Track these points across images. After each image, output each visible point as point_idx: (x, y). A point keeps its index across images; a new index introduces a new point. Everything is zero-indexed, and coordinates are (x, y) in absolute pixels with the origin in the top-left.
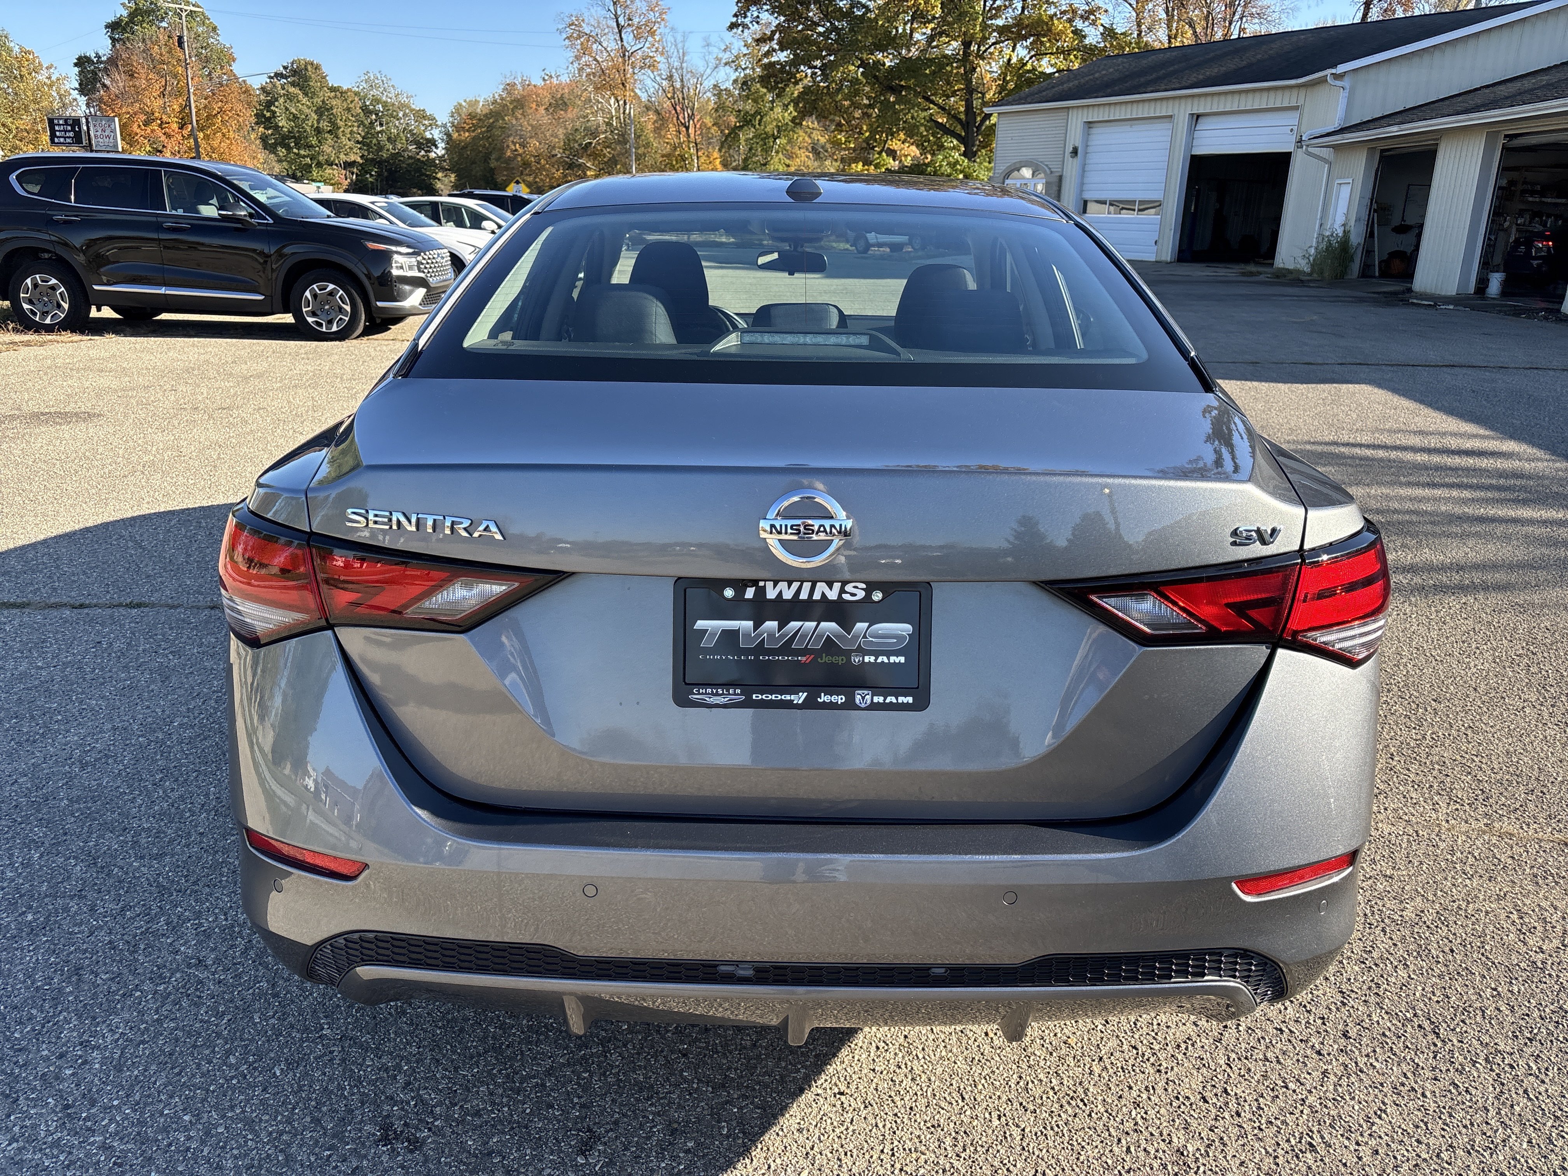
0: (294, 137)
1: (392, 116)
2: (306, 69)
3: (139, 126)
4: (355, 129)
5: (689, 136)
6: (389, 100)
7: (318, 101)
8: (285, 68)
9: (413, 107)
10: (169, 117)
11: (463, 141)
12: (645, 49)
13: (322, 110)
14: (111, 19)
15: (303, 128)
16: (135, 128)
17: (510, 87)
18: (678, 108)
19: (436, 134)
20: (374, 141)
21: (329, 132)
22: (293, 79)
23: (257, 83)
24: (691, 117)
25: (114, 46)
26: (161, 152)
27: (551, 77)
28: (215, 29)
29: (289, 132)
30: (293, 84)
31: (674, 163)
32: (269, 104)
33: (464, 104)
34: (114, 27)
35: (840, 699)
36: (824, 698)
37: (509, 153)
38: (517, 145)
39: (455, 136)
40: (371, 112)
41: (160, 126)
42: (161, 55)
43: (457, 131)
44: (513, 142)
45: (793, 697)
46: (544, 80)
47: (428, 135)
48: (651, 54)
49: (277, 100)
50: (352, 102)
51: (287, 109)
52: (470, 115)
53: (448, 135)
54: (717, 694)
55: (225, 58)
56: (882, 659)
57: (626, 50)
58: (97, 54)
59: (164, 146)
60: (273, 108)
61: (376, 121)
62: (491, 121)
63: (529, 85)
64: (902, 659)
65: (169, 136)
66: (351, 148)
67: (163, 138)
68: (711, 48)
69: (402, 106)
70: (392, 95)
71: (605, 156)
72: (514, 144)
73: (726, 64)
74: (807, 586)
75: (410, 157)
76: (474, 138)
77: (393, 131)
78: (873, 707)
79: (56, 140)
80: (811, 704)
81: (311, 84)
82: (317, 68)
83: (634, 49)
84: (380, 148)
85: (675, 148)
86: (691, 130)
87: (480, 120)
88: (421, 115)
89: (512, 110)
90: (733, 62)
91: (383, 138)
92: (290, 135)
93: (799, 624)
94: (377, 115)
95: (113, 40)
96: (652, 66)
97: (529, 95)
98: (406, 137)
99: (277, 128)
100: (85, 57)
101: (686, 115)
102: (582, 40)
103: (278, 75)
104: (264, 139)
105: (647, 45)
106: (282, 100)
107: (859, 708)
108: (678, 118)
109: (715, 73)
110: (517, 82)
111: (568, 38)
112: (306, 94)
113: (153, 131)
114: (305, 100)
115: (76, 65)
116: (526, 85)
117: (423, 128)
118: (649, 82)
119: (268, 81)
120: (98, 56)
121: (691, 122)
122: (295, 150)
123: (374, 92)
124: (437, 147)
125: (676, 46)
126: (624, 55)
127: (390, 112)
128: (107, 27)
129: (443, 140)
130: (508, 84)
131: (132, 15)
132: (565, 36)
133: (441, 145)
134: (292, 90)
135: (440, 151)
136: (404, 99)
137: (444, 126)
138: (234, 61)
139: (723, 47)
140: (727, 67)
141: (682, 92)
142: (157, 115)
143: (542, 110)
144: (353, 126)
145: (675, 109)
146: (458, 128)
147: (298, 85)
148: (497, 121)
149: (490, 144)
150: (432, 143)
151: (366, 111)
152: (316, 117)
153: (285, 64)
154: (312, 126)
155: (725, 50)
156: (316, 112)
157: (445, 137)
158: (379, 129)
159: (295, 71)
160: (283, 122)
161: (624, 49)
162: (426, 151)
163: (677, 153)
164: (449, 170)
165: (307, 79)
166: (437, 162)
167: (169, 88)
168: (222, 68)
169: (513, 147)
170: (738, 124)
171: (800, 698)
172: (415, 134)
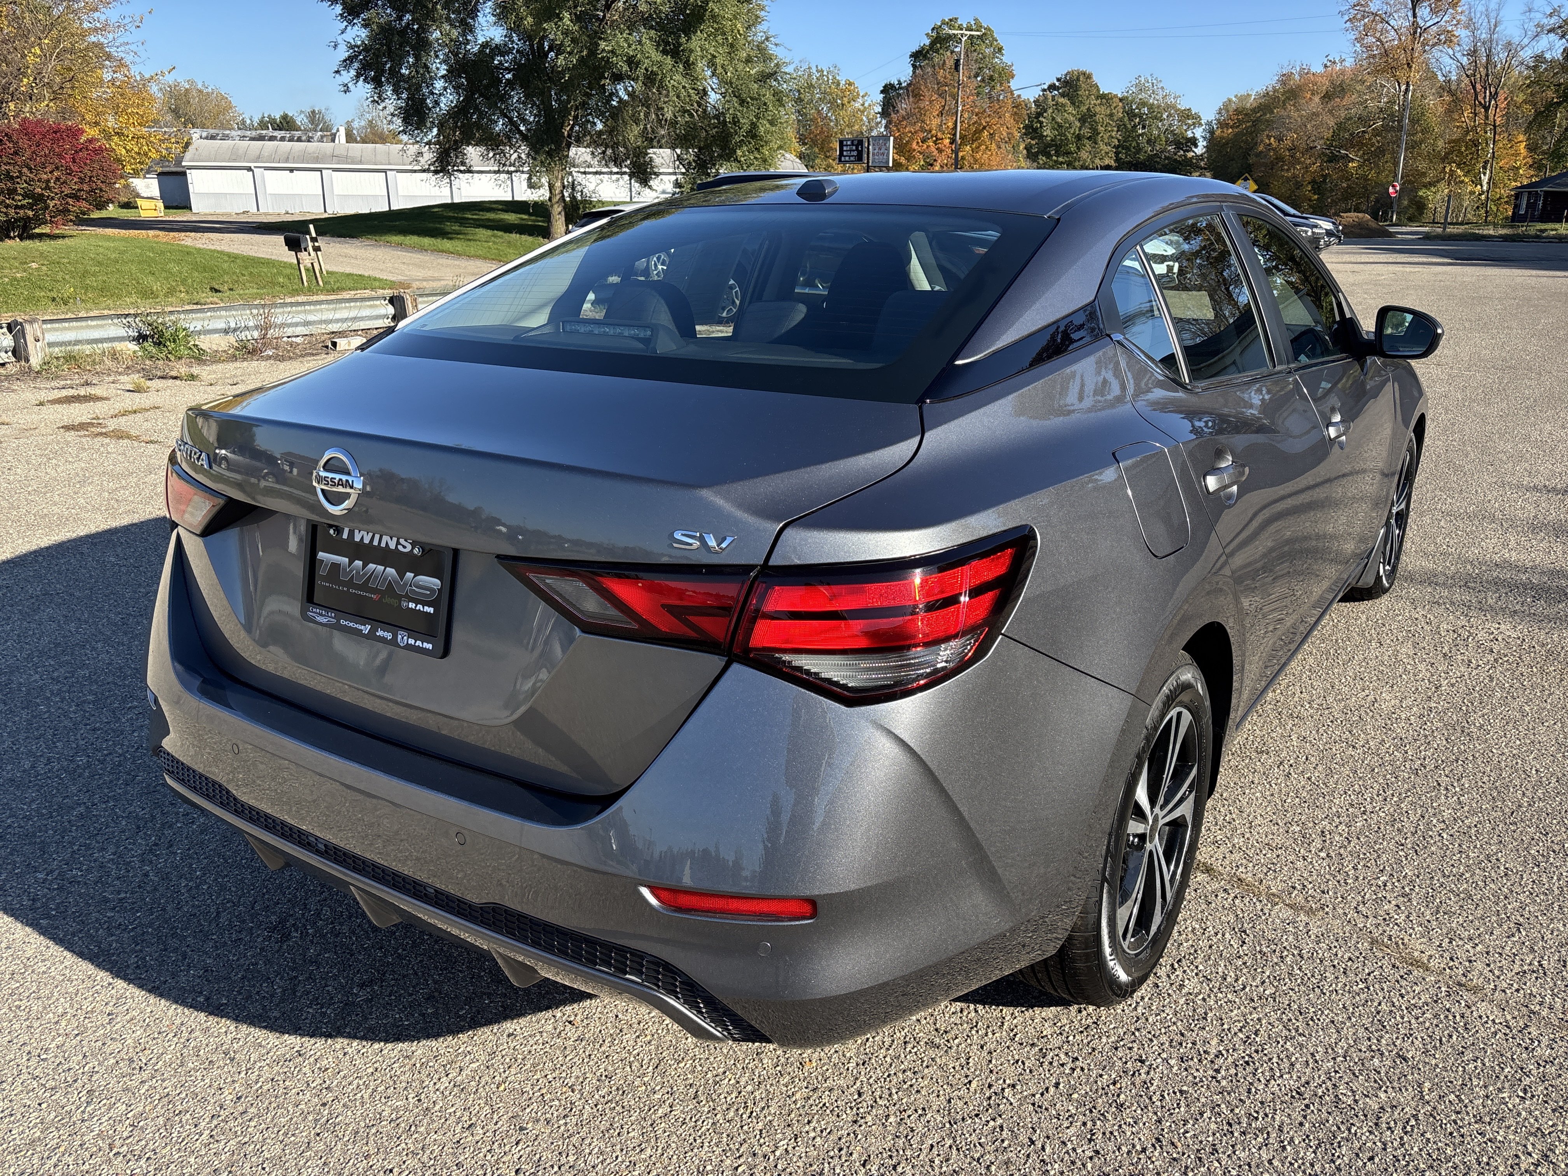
0: (1056, 145)
1: (1156, 118)
2: (1078, 79)
3: (918, 143)
4: (1114, 134)
5: (1487, 118)
6: (1156, 102)
7: (1084, 109)
8: (1058, 80)
9: (1179, 107)
10: (943, 134)
11: (1224, 138)
12: (1442, 23)
13: (1086, 118)
14: (915, 48)
15: (1065, 135)
16: (914, 145)
17: (1285, 79)
18: (1478, 87)
19: (1199, 133)
20: (1134, 144)
21: (1089, 138)
22: (1064, 89)
23: (1030, 95)
24: (1494, 96)
25: (914, 72)
26: (932, 165)
27: (1334, 62)
28: (1000, 50)
29: (1052, 140)
30: (1063, 95)
31: (1463, 149)
32: (1039, 115)
33: (1234, 99)
34: (918, 56)
35: (389, 636)
36: (380, 633)
37: (1261, 148)
38: (1272, 139)
39: (1218, 132)
40: (1135, 116)
41: (935, 142)
42: (945, 78)
43: (1222, 128)
44: (1268, 136)
45: (363, 627)
46: (1326, 66)
47: (1190, 134)
48: (1450, 28)
49: (1045, 111)
50: (1115, 108)
51: (1053, 119)
52: (1236, 110)
53: (1212, 132)
54: (321, 615)
55: (1005, 74)
56: (419, 607)
57: (1418, 26)
58: (899, 81)
59: (935, 160)
60: (1041, 119)
61: (1139, 124)
62: (1259, 115)
63: (1307, 73)
64: (431, 610)
65: (940, 151)
66: (1107, 153)
67: (936, 153)
68: (1532, 15)
69: (1169, 107)
70: (1160, 97)
71: (1373, 145)
72: (1269, 137)
73: (1550, 31)
74: (377, 537)
75: (1166, 158)
76: (1236, 135)
77: (1156, 132)
78: (408, 647)
79: (843, 159)
80: (371, 636)
81: (1079, 93)
82: (1089, 77)
83: (1428, 24)
84: (1139, 150)
85: (1467, 132)
86: (1491, 111)
87: (1246, 115)
88: (1187, 116)
89: (1284, 102)
90: (1560, 27)
91: (1143, 140)
92: (1053, 143)
93: (375, 566)
94: (1141, 117)
95: (914, 66)
96: (1449, 41)
97: (1307, 85)
98: (1167, 138)
99: (1042, 136)
100: (890, 84)
101: (1488, 94)
102: (1366, 20)
103: (1052, 87)
104: (1028, 148)
105: (1446, 18)
106: (1050, 111)
107: (399, 646)
108: (1476, 98)
109: (1534, 43)
110: (1294, 72)
111: (1350, 20)
112: (1073, 103)
113: (928, 147)
114: (1071, 109)
115: (882, 92)
116: (1305, 73)
117: (1185, 128)
118: (1447, 60)
119: (1041, 93)
120: (900, 83)
121: (1493, 102)
122: (1054, 158)
123: (1143, 96)
124: (1196, 146)
125: (1487, 16)
126: (1415, 32)
127: (1155, 113)
128: (911, 56)
129: (1204, 138)
130: (1284, 75)
131: (933, 44)
132: (1346, 18)
133: (1202, 143)
134: (1062, 100)
135: (1200, 150)
136: (1171, 100)
137: (1209, 123)
138: (1013, 78)
139: (1549, 11)
140: (1552, 35)
141: (1487, 68)
142: (934, 132)
143: (1317, 99)
144: (1113, 131)
145: (1474, 87)
146: (1222, 125)
147: (1068, 95)
148: (1265, 114)
149: (1253, 139)
150: (1194, 142)
151: (1131, 114)
152: (1078, 125)
153: (1059, 76)
154: (1073, 134)
155: (1551, 15)
156: (1079, 120)
157: (1208, 135)
158: (1140, 131)
159: (1068, 82)
160: (1047, 132)
161: (1415, 25)
162: (1184, 152)
163: (1468, 138)
164: (1205, 169)
165: (1076, 88)
166: (1194, 161)
167: (947, 108)
168: (1001, 84)
169: (1267, 141)
170: (1555, 100)
171: (366, 629)
172: (1175, 134)
